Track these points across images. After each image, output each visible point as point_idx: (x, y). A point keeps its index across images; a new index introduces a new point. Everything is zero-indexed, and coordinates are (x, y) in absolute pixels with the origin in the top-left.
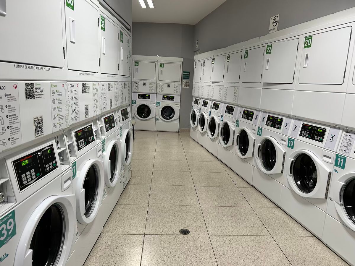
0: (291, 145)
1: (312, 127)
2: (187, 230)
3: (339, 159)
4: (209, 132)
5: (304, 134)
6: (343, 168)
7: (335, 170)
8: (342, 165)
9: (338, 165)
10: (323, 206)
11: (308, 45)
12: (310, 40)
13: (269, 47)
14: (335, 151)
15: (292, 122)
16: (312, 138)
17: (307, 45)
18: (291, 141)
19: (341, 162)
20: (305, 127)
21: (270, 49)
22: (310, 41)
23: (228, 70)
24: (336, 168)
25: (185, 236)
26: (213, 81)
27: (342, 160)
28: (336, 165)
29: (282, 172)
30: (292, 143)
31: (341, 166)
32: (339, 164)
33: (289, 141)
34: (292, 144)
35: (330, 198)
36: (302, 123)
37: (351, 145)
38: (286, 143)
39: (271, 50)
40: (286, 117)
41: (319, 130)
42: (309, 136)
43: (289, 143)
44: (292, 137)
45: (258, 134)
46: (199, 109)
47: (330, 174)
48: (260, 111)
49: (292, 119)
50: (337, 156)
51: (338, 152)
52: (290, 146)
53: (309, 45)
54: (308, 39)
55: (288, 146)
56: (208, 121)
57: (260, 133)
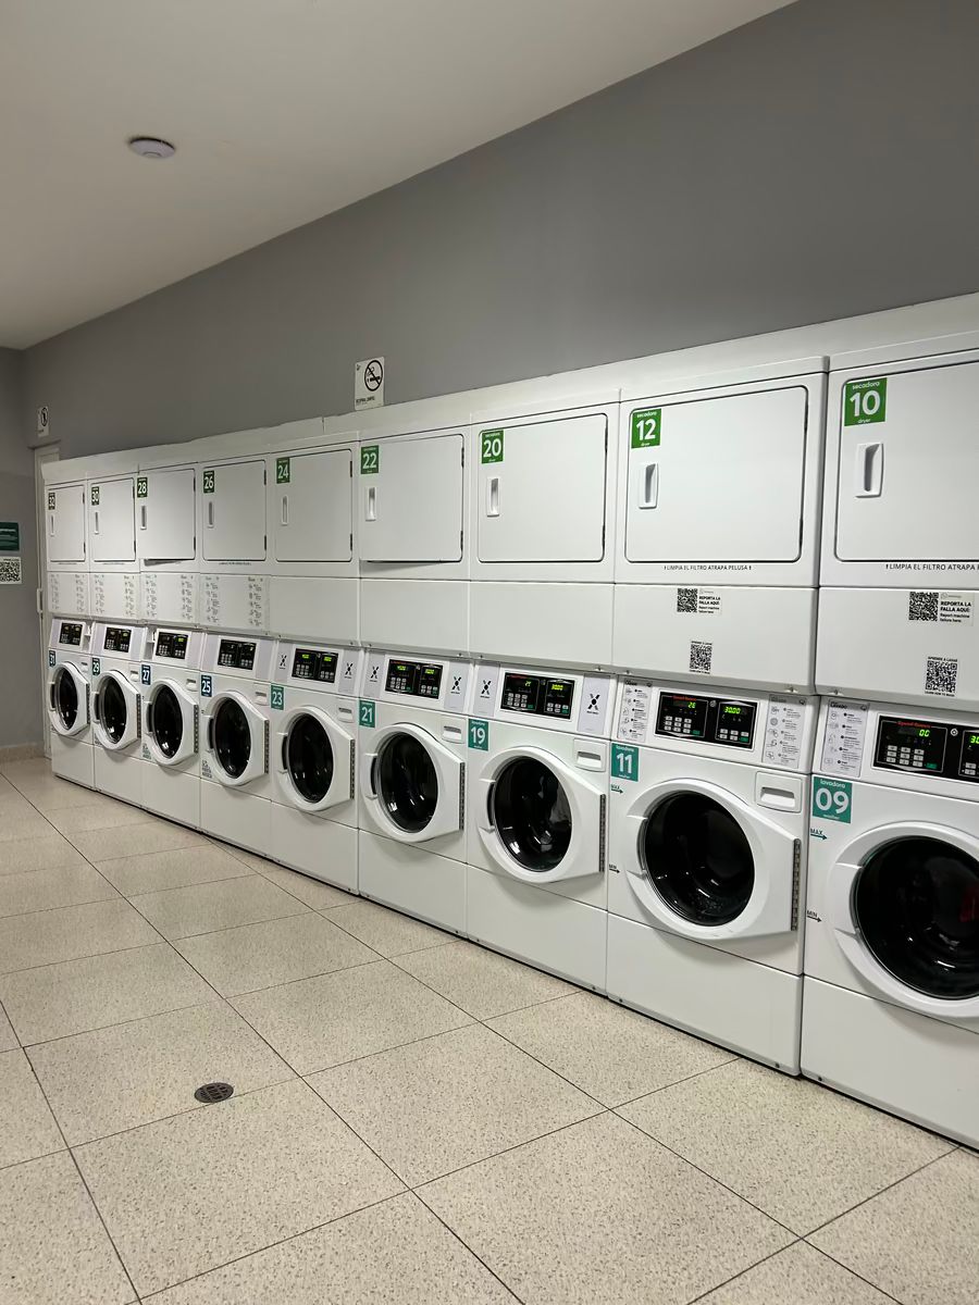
0: (478, 739)
1: (535, 680)
2: (218, 1085)
3: (621, 756)
4: (149, 741)
5: (513, 702)
6: (634, 777)
7: (615, 789)
8: (630, 772)
9: (621, 773)
10: (596, 896)
11: (492, 456)
12: (498, 440)
13: (370, 453)
14: (608, 737)
15: (473, 674)
16: (540, 710)
17: (490, 455)
18: (478, 727)
19: (626, 763)
20: (513, 683)
21: (372, 459)
22: (497, 443)
23: (215, 521)
24: (616, 781)
25: (223, 1104)
26: (147, 558)
27: (629, 757)
28: (615, 772)
29: (462, 827)
30: (481, 733)
31: (629, 775)
32: (622, 770)
33: (470, 728)
34: (483, 736)
35: (612, 868)
36: (502, 672)
37: (644, 714)
38: (463, 737)
39: (377, 463)
40: (451, 661)
41: (555, 687)
42: (531, 706)
43: (471, 734)
44: (481, 716)
45: (362, 723)
46: (89, 662)
47: (603, 799)
48: (356, 649)
49: (471, 665)
50: (615, 750)
51: (614, 737)
52: (477, 744)
53: (496, 454)
54: (492, 439)
55: (471, 745)
56: (139, 702)
57: (368, 717)
